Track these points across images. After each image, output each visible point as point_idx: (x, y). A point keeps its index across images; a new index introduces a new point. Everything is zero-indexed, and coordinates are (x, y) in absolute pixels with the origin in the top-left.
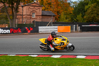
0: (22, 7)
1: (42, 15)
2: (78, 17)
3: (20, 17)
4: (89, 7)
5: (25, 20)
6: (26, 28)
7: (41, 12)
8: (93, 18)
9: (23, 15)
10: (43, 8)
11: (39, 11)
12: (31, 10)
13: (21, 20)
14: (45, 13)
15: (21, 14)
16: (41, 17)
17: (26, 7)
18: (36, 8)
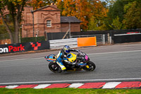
0: (32, 13)
1: (62, 23)
2: (114, 21)
3: (30, 27)
4: (130, 7)
5: (37, 31)
6: (32, 44)
7: (59, 18)
8: (135, 22)
9: (33, 25)
10: (64, 13)
11: (57, 18)
12: (45, 17)
13: (32, 32)
14: (66, 20)
16: (60, 26)
17: (37, 13)
18: (52, 13)
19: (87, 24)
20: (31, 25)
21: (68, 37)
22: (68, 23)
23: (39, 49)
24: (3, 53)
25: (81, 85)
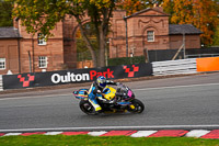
0: (125, 19)
1: (170, 35)
3: (121, 42)
5: (132, 49)
6: (125, 67)
7: (167, 27)
9: (127, 38)
10: (174, 19)
11: (163, 27)
12: (145, 25)
13: (124, 49)
14: (178, 30)
15: (124, 35)
16: (168, 39)
17: (132, 19)
18: (155, 19)
19: (212, 36)
20: (123, 38)
21: (181, 56)
22: (181, 35)
23: (137, 75)
24: (82, 81)
25: (204, 133)
